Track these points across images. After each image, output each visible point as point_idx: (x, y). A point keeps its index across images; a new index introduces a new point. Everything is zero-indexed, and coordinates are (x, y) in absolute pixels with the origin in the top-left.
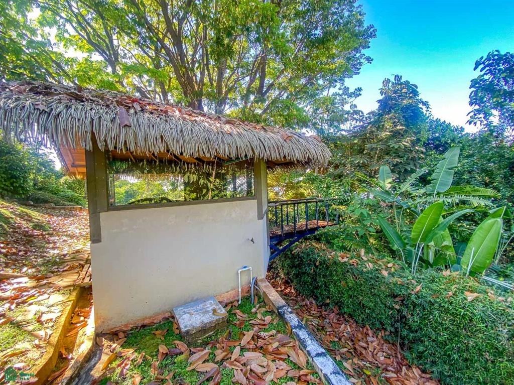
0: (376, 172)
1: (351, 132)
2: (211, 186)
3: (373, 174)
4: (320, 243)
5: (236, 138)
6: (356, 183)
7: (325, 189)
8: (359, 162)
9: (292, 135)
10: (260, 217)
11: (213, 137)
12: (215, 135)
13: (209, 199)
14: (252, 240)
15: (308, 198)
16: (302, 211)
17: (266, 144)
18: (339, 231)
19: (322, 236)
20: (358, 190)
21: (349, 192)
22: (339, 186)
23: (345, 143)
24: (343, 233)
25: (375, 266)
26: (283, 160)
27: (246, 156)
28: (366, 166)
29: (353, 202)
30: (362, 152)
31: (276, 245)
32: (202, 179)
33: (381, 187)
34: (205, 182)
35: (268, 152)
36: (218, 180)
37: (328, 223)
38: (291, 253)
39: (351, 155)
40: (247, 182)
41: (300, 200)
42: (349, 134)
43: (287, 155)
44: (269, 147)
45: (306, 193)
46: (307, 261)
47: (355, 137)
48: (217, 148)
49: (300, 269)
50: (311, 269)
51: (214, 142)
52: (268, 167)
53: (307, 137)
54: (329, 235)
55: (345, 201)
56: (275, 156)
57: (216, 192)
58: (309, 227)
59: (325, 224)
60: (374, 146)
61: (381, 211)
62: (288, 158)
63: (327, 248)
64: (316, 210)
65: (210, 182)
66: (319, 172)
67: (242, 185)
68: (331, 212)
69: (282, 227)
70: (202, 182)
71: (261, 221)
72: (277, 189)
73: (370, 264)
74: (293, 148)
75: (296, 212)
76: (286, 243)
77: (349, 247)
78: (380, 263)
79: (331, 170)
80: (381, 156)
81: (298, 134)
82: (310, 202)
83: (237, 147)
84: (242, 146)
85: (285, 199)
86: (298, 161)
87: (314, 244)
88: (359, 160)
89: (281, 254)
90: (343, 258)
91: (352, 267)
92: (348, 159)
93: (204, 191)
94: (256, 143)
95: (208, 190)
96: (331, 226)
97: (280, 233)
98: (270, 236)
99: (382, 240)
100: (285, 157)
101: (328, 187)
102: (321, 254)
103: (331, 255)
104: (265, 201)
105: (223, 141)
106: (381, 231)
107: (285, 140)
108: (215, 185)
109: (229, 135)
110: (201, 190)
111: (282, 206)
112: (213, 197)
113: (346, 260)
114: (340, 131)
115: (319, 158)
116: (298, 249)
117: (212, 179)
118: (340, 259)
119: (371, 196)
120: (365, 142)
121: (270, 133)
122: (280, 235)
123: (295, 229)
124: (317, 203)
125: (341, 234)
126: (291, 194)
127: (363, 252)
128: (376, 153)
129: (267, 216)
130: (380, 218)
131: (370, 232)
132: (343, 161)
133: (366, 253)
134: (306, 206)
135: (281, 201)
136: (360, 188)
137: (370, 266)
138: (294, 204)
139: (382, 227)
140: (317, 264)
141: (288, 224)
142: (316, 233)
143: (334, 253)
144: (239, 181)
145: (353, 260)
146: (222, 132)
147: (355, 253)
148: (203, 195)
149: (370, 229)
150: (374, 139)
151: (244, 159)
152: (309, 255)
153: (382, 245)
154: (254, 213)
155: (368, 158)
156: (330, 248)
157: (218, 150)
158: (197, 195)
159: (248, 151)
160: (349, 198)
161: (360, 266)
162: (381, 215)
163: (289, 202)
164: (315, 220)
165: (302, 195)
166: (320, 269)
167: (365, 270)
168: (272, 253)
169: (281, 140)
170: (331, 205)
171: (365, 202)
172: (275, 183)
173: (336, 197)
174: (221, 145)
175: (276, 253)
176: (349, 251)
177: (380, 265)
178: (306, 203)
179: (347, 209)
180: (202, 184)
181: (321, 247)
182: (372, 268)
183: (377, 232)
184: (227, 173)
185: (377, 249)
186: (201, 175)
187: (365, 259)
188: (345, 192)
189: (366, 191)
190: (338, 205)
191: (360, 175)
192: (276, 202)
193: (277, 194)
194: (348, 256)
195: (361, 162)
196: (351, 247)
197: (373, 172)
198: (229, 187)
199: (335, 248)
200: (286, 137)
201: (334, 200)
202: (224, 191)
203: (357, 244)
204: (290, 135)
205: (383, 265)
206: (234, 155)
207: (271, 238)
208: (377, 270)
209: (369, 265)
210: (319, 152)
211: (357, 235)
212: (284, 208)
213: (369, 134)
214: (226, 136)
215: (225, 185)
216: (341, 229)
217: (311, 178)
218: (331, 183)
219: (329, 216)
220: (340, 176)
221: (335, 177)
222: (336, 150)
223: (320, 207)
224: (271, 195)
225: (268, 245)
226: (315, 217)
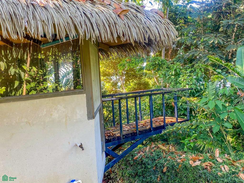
0: (234, 54)
1: (204, 5)
2: (25, 77)
3: (230, 57)
4: (168, 144)
5: (53, 12)
6: (211, 69)
7: (173, 77)
8: (213, 42)
9: (127, 8)
10: (91, 116)
11: (20, 12)
12: (23, 9)
13: (24, 94)
14: (81, 146)
15: (153, 88)
16: (145, 106)
17: (93, 20)
18: (190, 129)
19: (170, 135)
20: (212, 77)
21: (202, 80)
22: (190, 72)
23: (197, 19)
24: (195, 131)
25: (231, 168)
26: (116, 41)
27: (67, 37)
28: (222, 47)
29: (207, 92)
30: (217, 30)
31: (114, 150)
32: (12, 67)
33: (238, 73)
34: (17, 72)
35: (97, 32)
36: (35, 69)
37: (177, 120)
38: (132, 159)
39: (205, 33)
40: (74, 71)
41: (143, 92)
42: (201, 7)
43: (121, 35)
44: (98, 25)
45: (151, 82)
46: (152, 167)
47: (208, 11)
48: (27, 26)
49: (144, 177)
50: (158, 177)
51: (22, 19)
52: (100, 50)
53: (148, 11)
54: (179, 134)
55: (198, 92)
56: (106, 37)
57: (33, 85)
58: (154, 126)
59: (174, 120)
60: (231, 22)
61: (238, 103)
62: (123, 40)
63: (176, 150)
64: (163, 104)
65: (24, 71)
66: (166, 55)
67: (69, 74)
68: (181, 105)
69: (121, 127)
70: (12, 71)
71: (92, 121)
72: (114, 78)
73: (225, 166)
74: (129, 26)
75: (138, 107)
76: (126, 147)
77: (202, 148)
78: (238, 165)
79: (181, 52)
80: (239, 34)
81: (135, 8)
82: (155, 94)
83: (54, 25)
84: (61, 24)
85: (125, 91)
86: (135, 42)
87: (161, 146)
88: (213, 40)
89: (121, 161)
90: (194, 161)
91: (205, 171)
92: (201, 38)
93: (17, 83)
94: (79, 19)
95: (21, 83)
96: (181, 122)
97: (119, 135)
98: (106, 139)
99: (239, 137)
100: (119, 37)
101: (177, 75)
102: (169, 158)
103: (181, 159)
104: (96, 95)
105: (34, 17)
106: (239, 127)
107: (119, 16)
108: (31, 75)
109: (43, 9)
110: (12, 82)
111: (119, 100)
112: (29, 91)
113: (198, 163)
114: (190, 3)
115: (163, 38)
116: (141, 153)
117: (26, 67)
118: (191, 162)
119: (228, 84)
120: (220, 16)
121: (99, 6)
122: (119, 138)
123: (137, 128)
124: (163, 95)
125: (194, 132)
126: (132, 84)
127: (217, 152)
128: (233, 31)
129: (101, 114)
130: (237, 111)
131: (226, 128)
132: (195, 41)
133: (222, 153)
134: (151, 100)
135: (120, 94)
136: (215, 74)
137: (226, 169)
138: (135, 97)
139: (239, 122)
140: (165, 170)
141: (128, 123)
142: (163, 133)
143: (184, 155)
144: (64, 70)
145: (207, 163)
146: (32, 4)
147: (208, 155)
148: (14, 90)
149: (226, 125)
150: (231, 13)
151: (65, 41)
152: (155, 160)
153: (240, 143)
154: (83, 111)
155: (224, 37)
156: (180, 150)
157: (28, 29)
158: (6, 89)
159: (70, 30)
160: (202, 87)
161: (214, 170)
162: (238, 107)
163: (130, 95)
164: (162, 116)
165: (146, 85)
166: (168, 176)
167: (220, 174)
168: (109, 160)
169: (114, 15)
170: (181, 97)
171: (221, 92)
172: (111, 71)
173: (187, 87)
174: (32, 22)
175: (114, 159)
176: (202, 152)
177: (237, 167)
178: (150, 95)
179: (199, 102)
180: (12, 74)
181: (169, 149)
182: (228, 171)
183: (234, 128)
184: (47, 59)
185: (234, 148)
186: (11, 62)
187: (220, 161)
188: (198, 80)
189: (222, 79)
190: (189, 97)
191: (214, 58)
192: (112, 96)
193: (115, 84)
194: (201, 158)
195: (216, 42)
196: (204, 147)
197: (230, 54)
198: (51, 78)
199: (186, 149)
200: (120, 11)
201: (184, 90)
202: (44, 82)
203: (211, 143)
204: (125, 8)
205: (240, 166)
206: (51, 35)
207: (107, 141)
208: (234, 173)
209: (224, 168)
210: (163, 30)
211: (212, 132)
212: (124, 102)
213: (225, 7)
214: (39, 10)
215: (45, 75)
216: (192, 126)
217: (156, 64)
218: (181, 70)
219: (179, 110)
220: (191, 60)
221: (185, 61)
222: (186, 27)
223: (167, 100)
224: (107, 86)
225: (102, 152)
226: (162, 112)
